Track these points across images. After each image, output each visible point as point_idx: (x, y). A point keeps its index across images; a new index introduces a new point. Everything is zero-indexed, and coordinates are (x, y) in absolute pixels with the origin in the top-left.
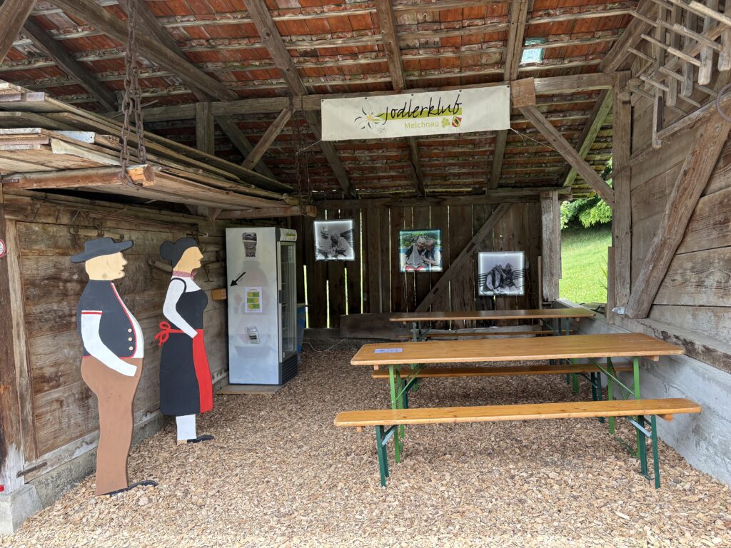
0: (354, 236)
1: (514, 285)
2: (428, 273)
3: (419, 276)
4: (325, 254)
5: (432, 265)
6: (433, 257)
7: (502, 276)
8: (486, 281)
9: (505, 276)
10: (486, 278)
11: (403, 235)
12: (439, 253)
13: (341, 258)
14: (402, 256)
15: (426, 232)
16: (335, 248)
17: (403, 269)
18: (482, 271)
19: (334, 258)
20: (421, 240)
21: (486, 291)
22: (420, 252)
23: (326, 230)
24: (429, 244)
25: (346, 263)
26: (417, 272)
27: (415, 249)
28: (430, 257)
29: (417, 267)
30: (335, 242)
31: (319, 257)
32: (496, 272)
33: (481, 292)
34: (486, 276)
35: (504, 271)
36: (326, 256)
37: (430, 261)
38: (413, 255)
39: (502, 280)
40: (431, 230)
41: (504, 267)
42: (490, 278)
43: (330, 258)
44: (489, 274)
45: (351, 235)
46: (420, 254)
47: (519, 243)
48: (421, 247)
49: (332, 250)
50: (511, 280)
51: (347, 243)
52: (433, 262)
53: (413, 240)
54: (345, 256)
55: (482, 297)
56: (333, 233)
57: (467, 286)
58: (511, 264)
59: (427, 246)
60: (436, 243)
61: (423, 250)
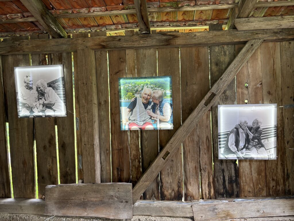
0: (64, 86)
1: (262, 146)
2: (155, 131)
3: (144, 134)
4: (30, 109)
5: (161, 121)
6: (161, 111)
7: (247, 136)
8: (227, 141)
9: (251, 136)
10: (228, 138)
11: (124, 84)
12: (169, 107)
13: (49, 113)
14: (124, 111)
15: (152, 80)
16: (41, 102)
17: (125, 126)
18: (222, 129)
19: (41, 114)
20: (147, 90)
21: (228, 154)
22: (146, 105)
23: (30, 78)
24: (157, 96)
25: (56, 120)
26: (142, 131)
27: (140, 102)
28: (158, 112)
29: (142, 123)
30: (41, 94)
31: (23, 112)
32: (241, 130)
33: (222, 155)
34: (228, 135)
35: (250, 129)
36: (32, 111)
37: (158, 115)
38: (137, 109)
39: (248, 141)
40: (159, 77)
41: (250, 124)
42: (232, 138)
43: (37, 113)
44: (231, 132)
45: (60, 84)
46: (146, 107)
47: (269, 93)
48: (147, 99)
49: (38, 103)
50: (259, 140)
51: (56, 94)
52: (161, 117)
53: (137, 91)
54: (54, 111)
55: (222, 161)
56: (39, 83)
57: (204, 147)
58: (260, 120)
59: (154, 98)
60: (165, 94)
61: (149, 103)
